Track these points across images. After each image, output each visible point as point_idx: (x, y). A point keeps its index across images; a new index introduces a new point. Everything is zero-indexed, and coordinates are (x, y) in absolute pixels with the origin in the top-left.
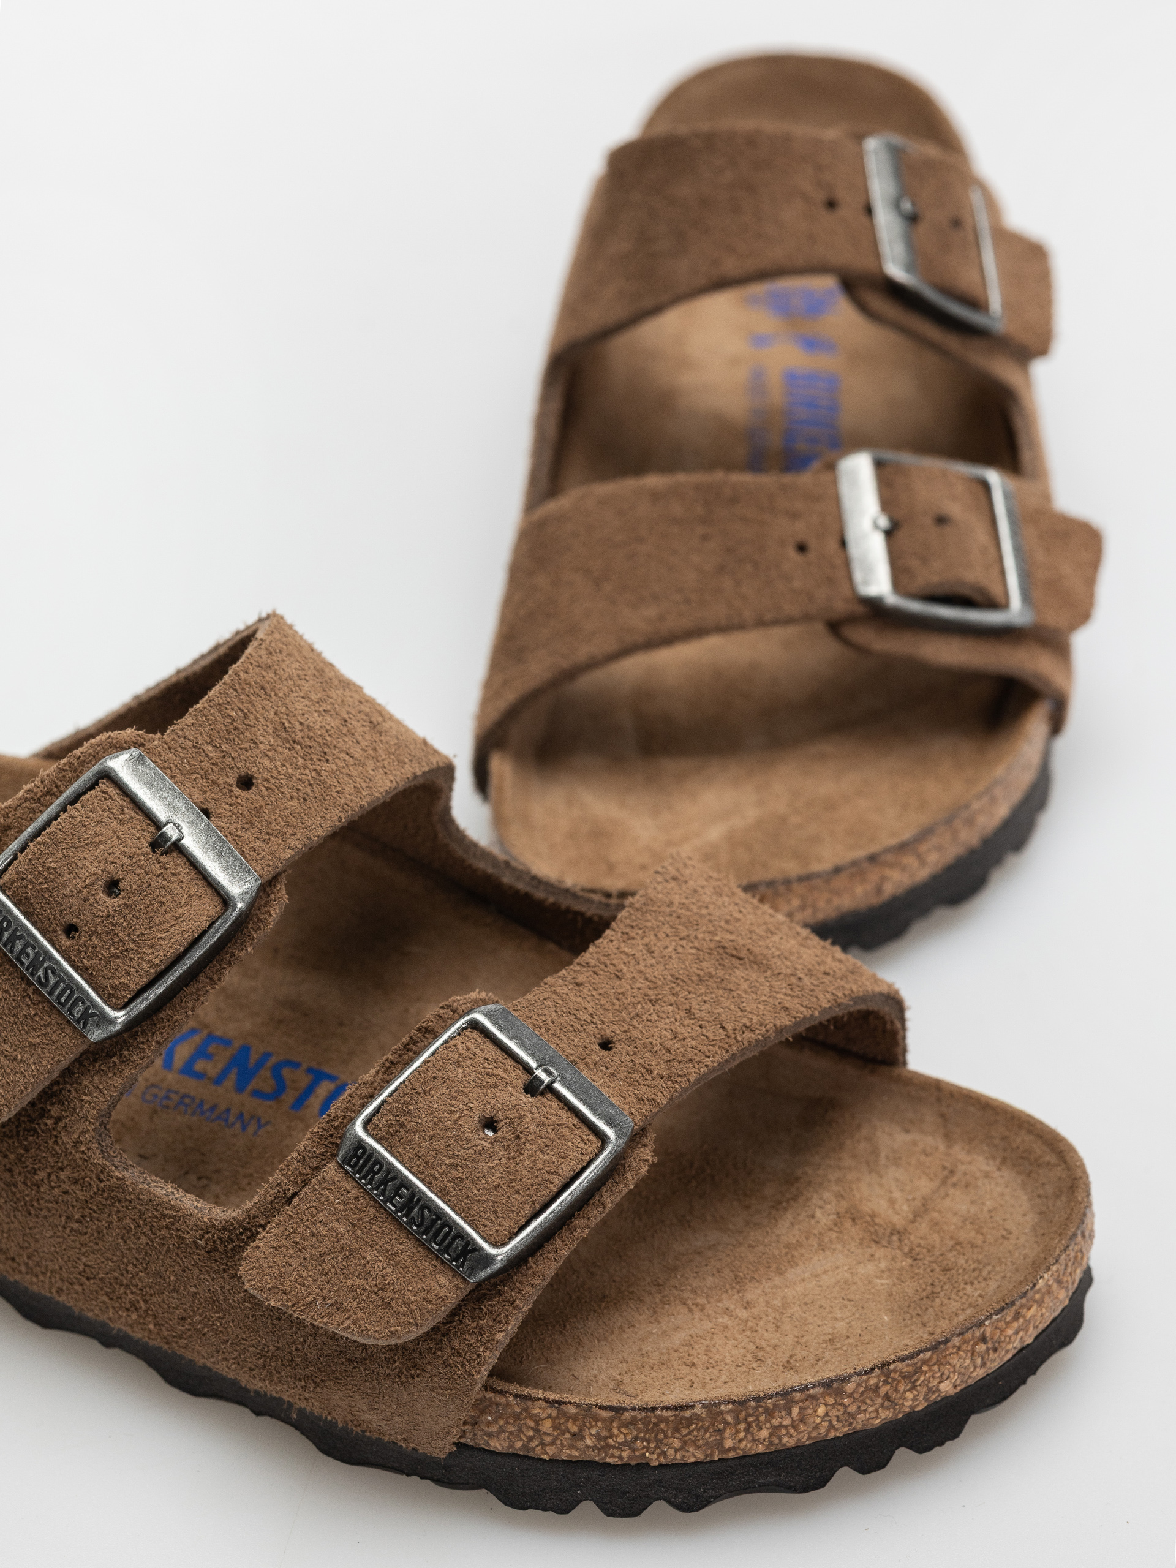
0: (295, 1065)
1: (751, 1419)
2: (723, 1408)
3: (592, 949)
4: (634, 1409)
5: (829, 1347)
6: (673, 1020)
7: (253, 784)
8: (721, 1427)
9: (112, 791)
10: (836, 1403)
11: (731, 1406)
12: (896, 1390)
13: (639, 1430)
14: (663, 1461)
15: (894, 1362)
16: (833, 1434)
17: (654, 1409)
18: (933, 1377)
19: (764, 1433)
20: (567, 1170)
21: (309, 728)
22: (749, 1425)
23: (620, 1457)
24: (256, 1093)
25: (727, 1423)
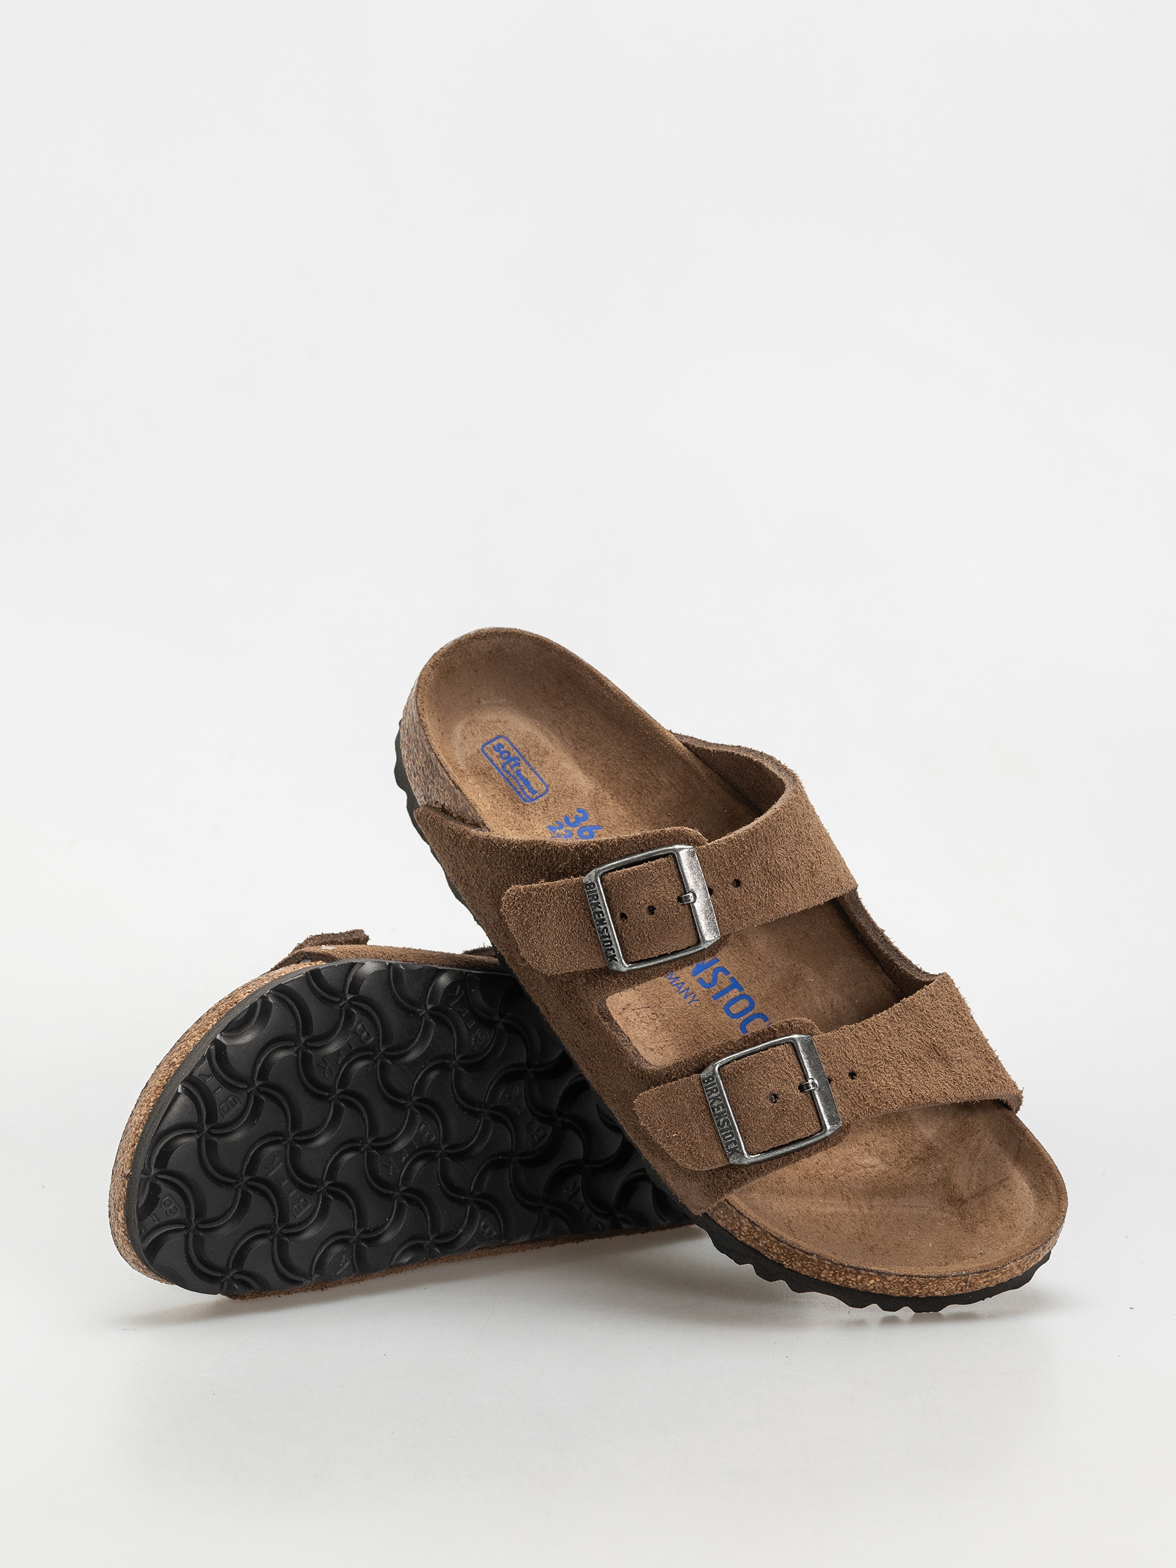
0: (727, 972)
1: (837, 1271)
2: (826, 1262)
3: (873, 1018)
4: (786, 1243)
5: (896, 1248)
6: (890, 1075)
7: (739, 885)
8: (822, 1268)
9: (672, 862)
10: (880, 1282)
11: (830, 1263)
12: (912, 1287)
13: (784, 1252)
14: (790, 1267)
15: (916, 1276)
16: (874, 1292)
17: (794, 1248)
18: (933, 1288)
19: (841, 1279)
20: (799, 1136)
21: (779, 866)
22: (835, 1273)
23: (772, 1257)
24: (700, 980)
25: (825, 1268)
